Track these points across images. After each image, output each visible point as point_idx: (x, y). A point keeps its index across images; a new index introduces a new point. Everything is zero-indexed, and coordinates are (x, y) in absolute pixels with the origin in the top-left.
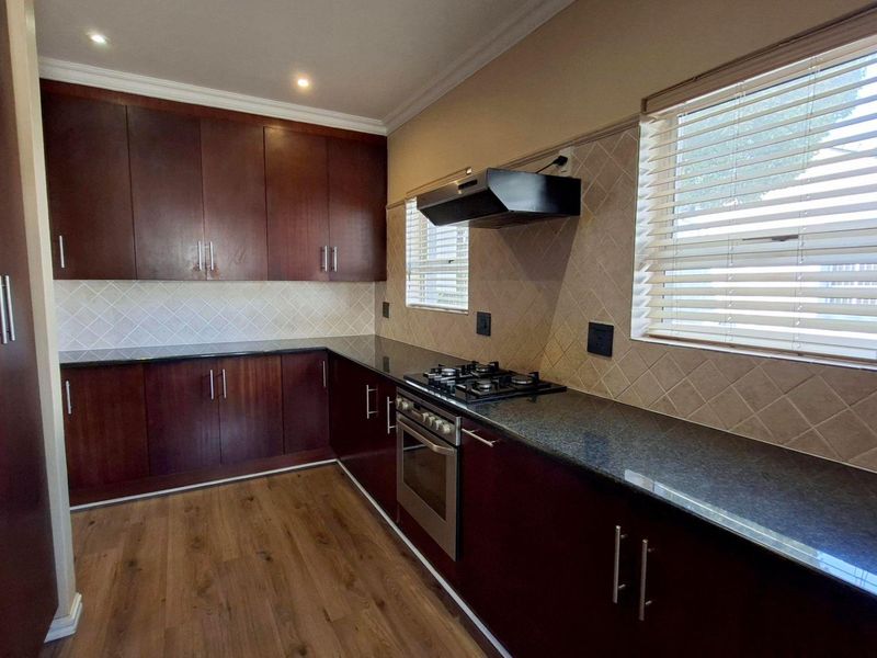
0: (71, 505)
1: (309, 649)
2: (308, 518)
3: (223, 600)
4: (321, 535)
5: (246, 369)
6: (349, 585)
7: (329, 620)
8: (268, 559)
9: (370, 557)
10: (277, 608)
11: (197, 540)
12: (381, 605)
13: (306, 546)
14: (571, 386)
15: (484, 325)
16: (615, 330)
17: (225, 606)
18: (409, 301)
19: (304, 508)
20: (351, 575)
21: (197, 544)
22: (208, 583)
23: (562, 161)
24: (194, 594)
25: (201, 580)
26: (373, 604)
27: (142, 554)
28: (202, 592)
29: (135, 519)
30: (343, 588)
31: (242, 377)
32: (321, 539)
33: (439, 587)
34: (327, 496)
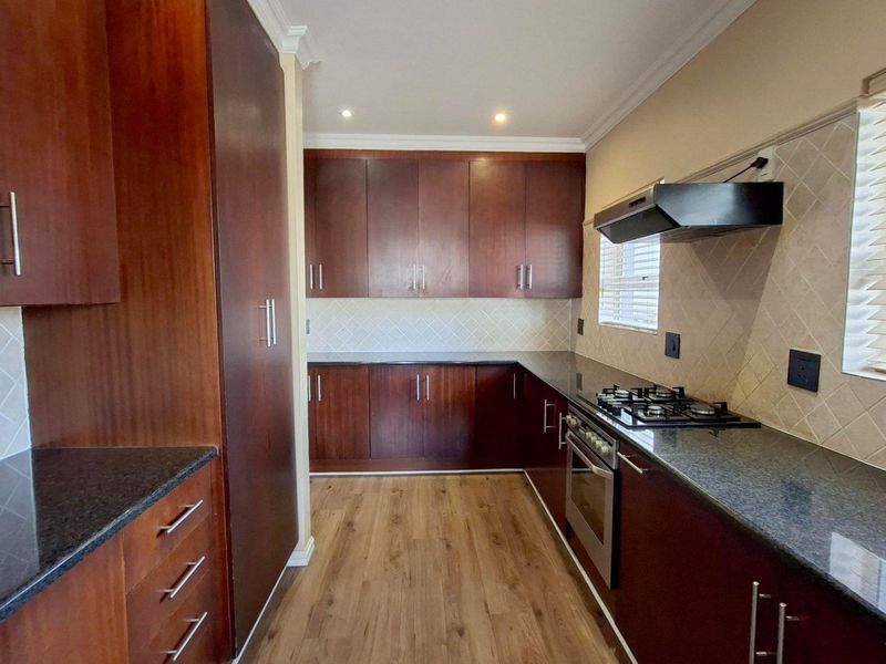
0: (311, 471)
1: (466, 632)
2: (487, 518)
3: (407, 570)
4: (496, 536)
5: (446, 377)
6: (512, 587)
7: (488, 612)
8: (448, 546)
9: (537, 567)
10: (447, 588)
11: (397, 517)
12: (538, 614)
13: (482, 543)
14: (765, 422)
15: (673, 347)
16: (822, 361)
17: (408, 576)
18: (602, 319)
19: (485, 508)
20: (515, 578)
21: (397, 520)
22: (399, 554)
23: (761, 163)
24: (387, 559)
25: (394, 549)
26: (531, 610)
27: (357, 519)
28: (393, 559)
29: (357, 491)
30: (506, 587)
31: (442, 384)
32: (496, 540)
33: (601, 614)
34: (508, 501)
